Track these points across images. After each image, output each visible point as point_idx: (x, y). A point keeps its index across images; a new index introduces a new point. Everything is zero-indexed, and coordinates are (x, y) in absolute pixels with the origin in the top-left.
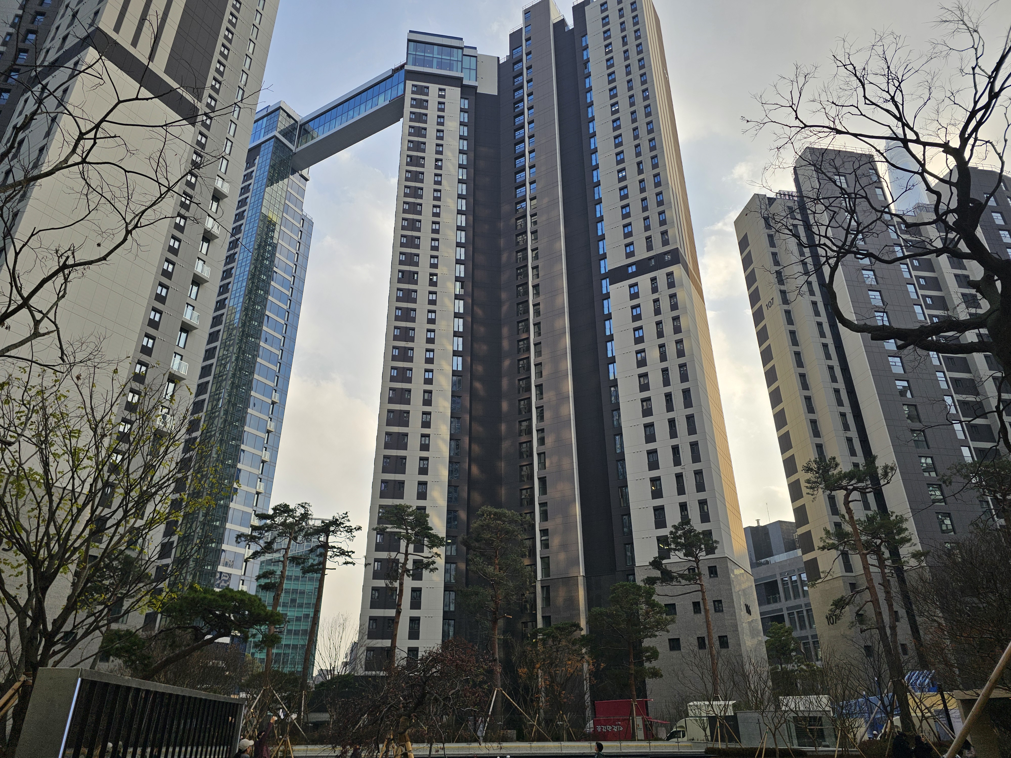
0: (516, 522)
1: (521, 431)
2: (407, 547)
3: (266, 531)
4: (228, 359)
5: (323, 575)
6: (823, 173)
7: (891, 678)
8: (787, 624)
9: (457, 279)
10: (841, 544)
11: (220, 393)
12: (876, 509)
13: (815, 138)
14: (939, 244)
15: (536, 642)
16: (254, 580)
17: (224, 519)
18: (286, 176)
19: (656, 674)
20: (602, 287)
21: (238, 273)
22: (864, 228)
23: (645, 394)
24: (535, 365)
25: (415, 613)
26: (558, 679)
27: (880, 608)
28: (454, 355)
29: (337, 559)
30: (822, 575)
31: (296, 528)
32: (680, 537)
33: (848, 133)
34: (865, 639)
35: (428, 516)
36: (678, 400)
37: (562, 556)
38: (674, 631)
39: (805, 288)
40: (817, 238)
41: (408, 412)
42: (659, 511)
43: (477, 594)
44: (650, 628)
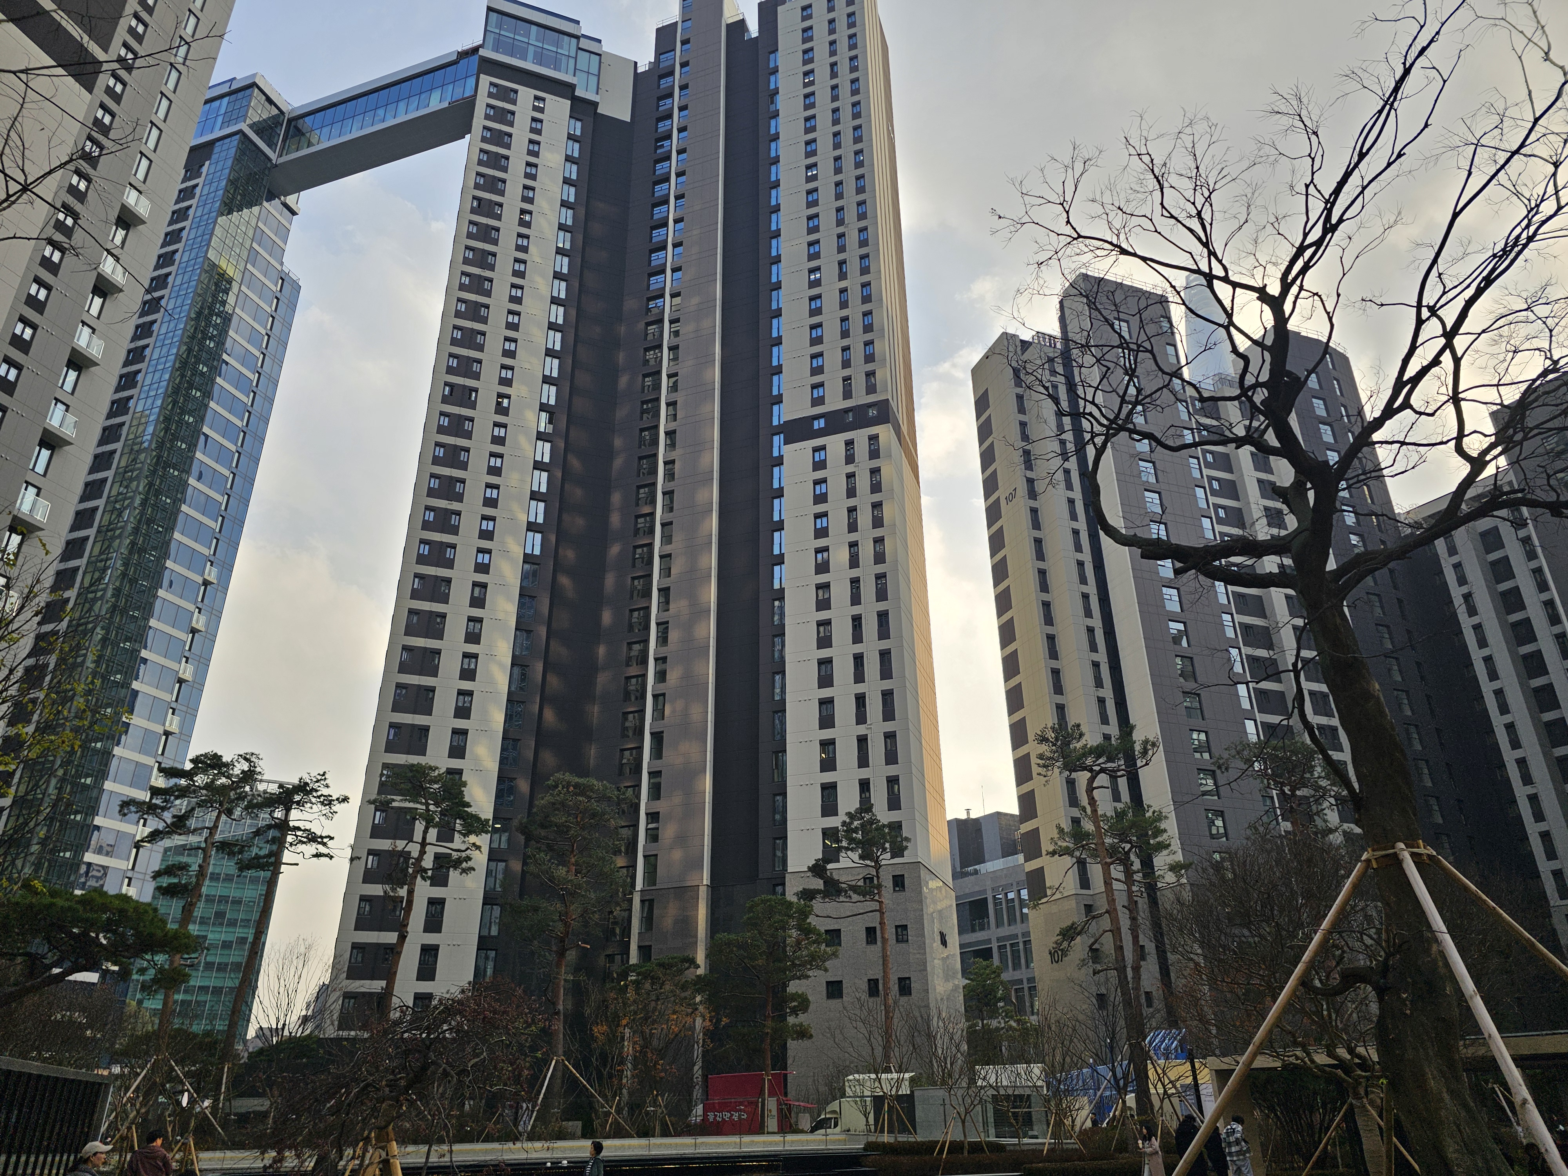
0: (609, 799)
1: (629, 659)
2: (425, 832)
3: (177, 798)
4: (127, 502)
5: (276, 873)
6: (1097, 309)
7: (1128, 1040)
8: (996, 961)
9: (543, 407)
10: (1078, 850)
11: (107, 559)
12: (1128, 801)
13: (1090, 255)
14: (1240, 432)
15: (626, 986)
16: (148, 878)
17: (102, 774)
18: (256, 202)
19: (803, 1033)
20: (772, 447)
21: (155, 356)
22: (1146, 397)
23: (824, 615)
24: (661, 557)
25: (431, 939)
26: (655, 1042)
27: (1121, 941)
28: (528, 530)
29: (301, 848)
30: (1049, 892)
31: (232, 794)
32: (855, 831)
33: (1135, 255)
34: (1098, 984)
35: (465, 784)
36: (870, 627)
37: (677, 855)
38: (835, 970)
39: (1060, 476)
40: (1082, 403)
41: (443, 616)
42: (829, 790)
43: (536, 910)
44: (800, 965)
